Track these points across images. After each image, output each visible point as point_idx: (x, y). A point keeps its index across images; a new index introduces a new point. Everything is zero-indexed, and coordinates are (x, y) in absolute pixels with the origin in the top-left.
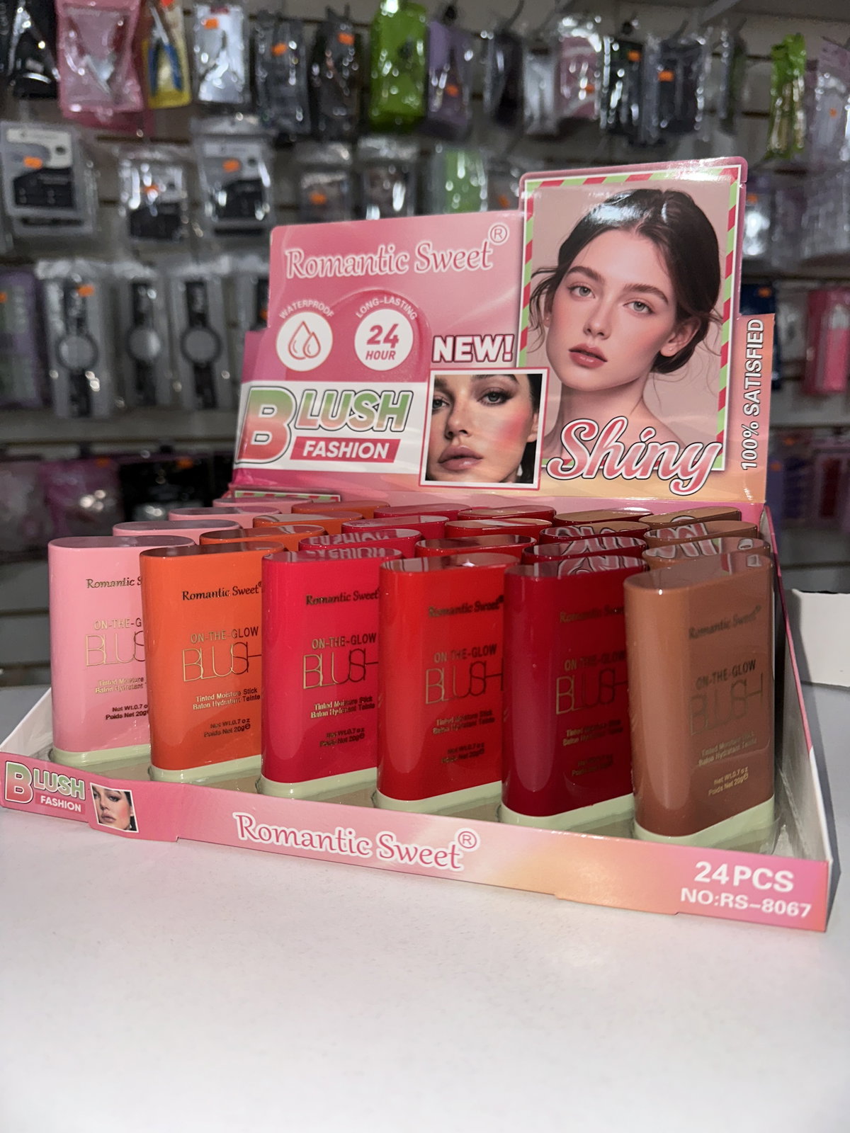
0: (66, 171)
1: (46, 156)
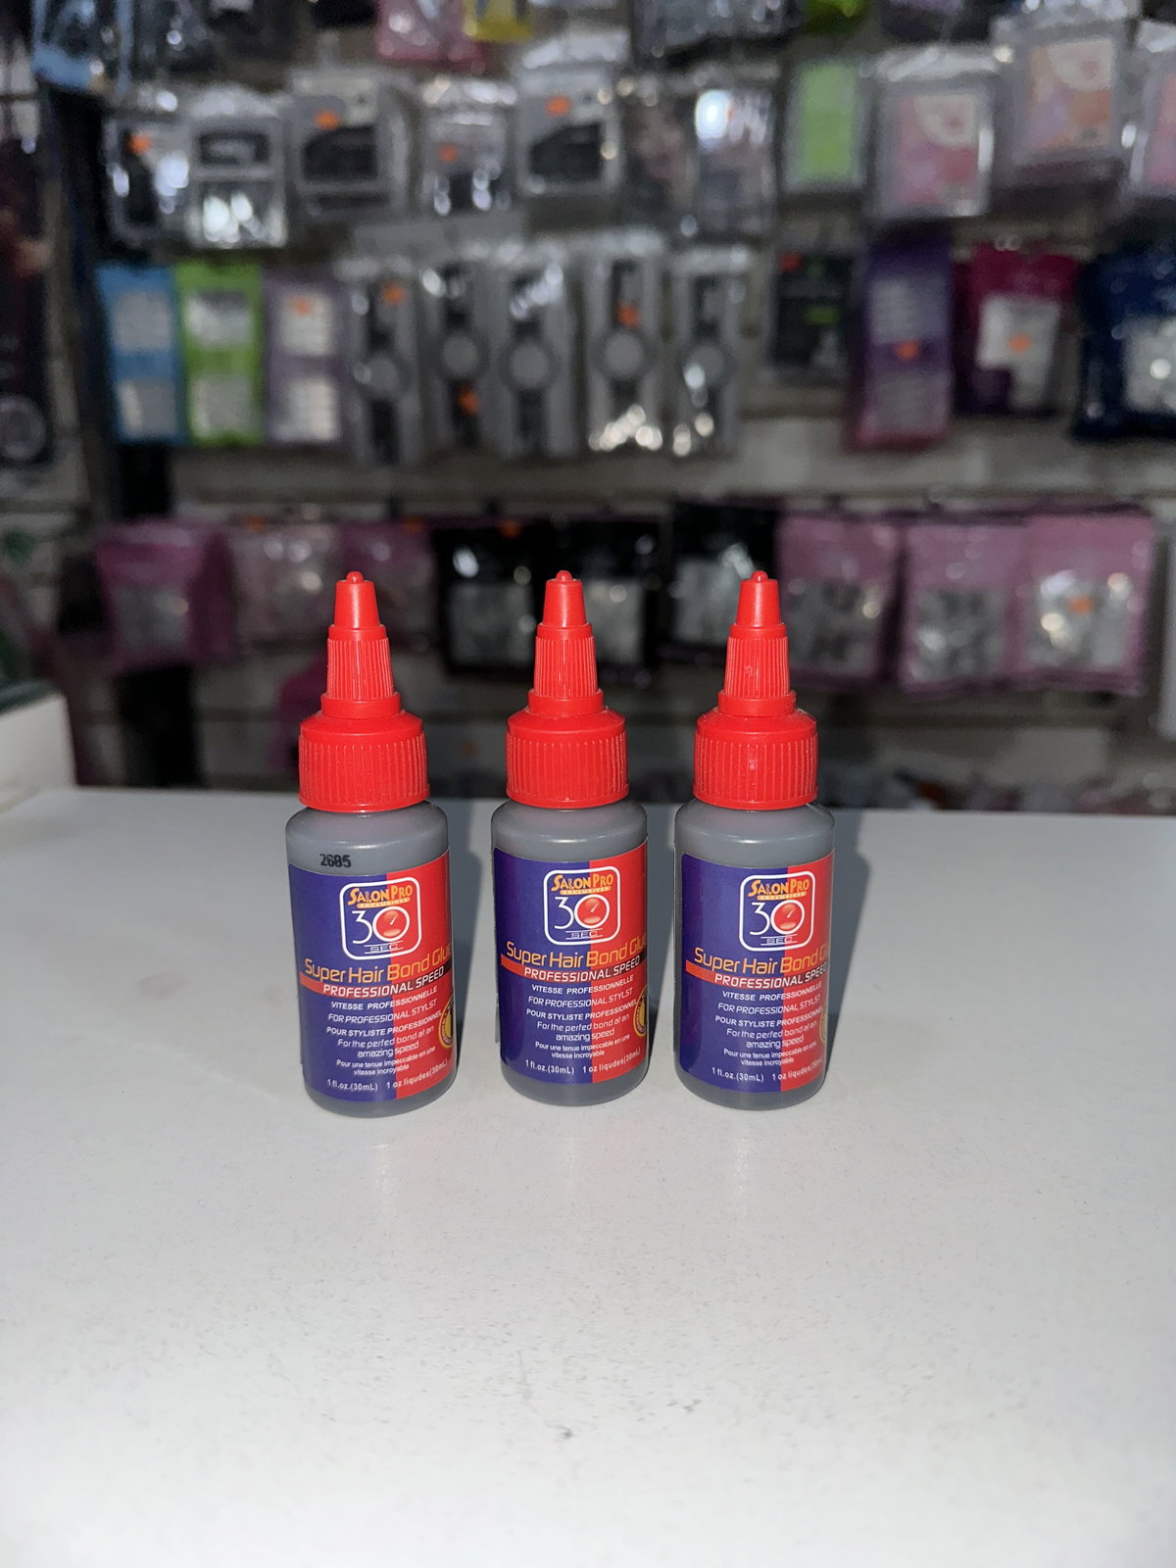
0: (367, 130)
1: (343, 110)
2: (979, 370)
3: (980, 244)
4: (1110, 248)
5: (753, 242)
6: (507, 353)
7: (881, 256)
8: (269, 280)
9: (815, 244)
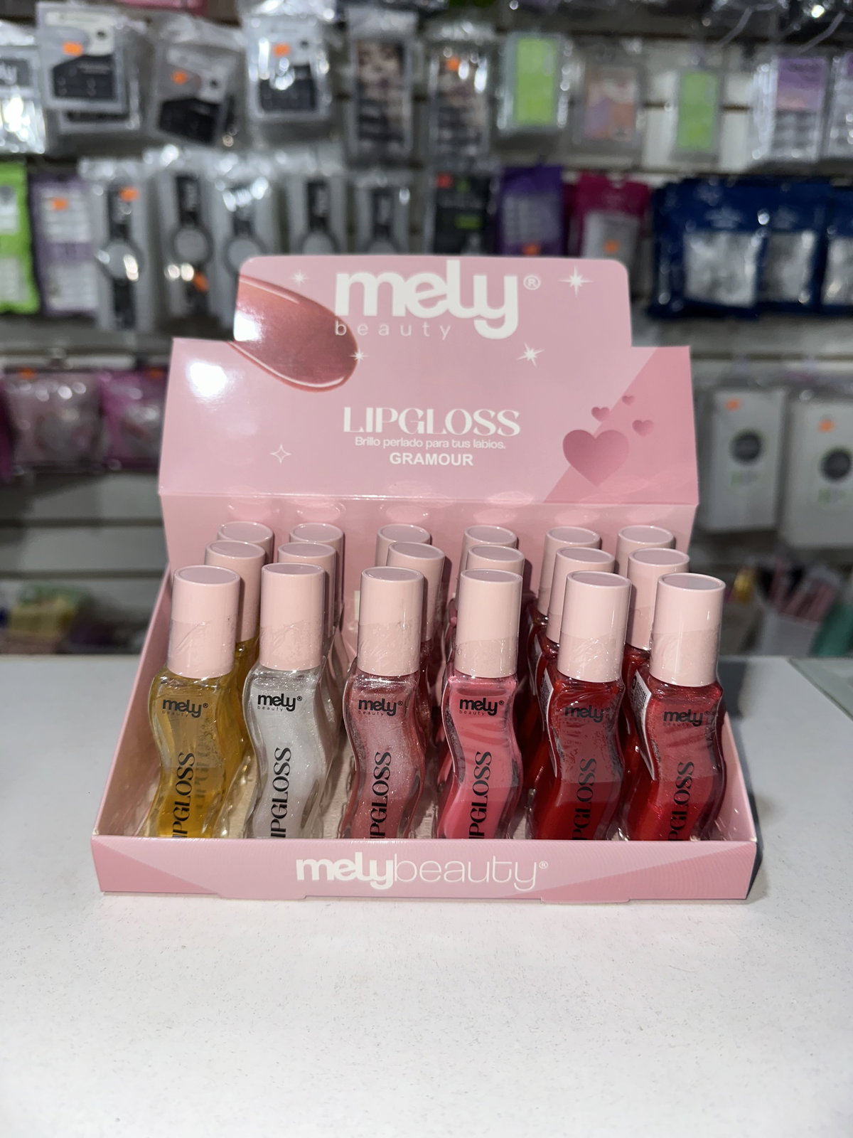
0: (107, 59)
1: (87, 42)
3: (584, 172)
4: (675, 179)
5: (414, 164)
6: (228, 244)
7: (512, 177)
8: (31, 180)
9: (462, 167)
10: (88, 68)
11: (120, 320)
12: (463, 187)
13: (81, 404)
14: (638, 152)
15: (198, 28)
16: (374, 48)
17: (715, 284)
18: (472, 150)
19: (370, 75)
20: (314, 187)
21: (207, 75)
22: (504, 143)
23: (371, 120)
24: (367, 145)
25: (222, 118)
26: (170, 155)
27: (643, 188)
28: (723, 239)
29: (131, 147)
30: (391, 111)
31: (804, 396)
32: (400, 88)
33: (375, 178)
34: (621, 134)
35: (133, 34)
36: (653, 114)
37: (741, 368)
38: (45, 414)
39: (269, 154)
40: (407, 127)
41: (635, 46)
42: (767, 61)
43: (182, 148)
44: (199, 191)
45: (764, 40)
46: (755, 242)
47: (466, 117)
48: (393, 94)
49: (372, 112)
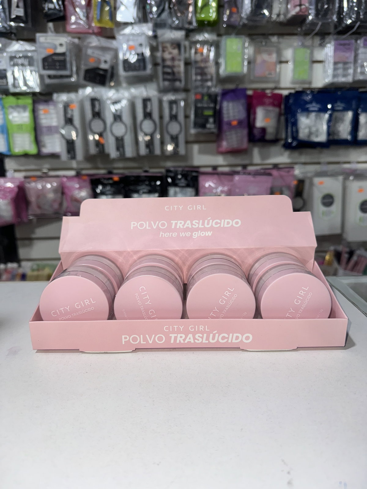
0: (63, 54)
1: (55, 48)
2: (256, 128)
3: (255, 90)
4: (293, 91)
5: (186, 90)
6: (112, 125)
7: (225, 94)
8: (34, 102)
9: (205, 90)
10: (56, 58)
11: (69, 156)
12: (206, 98)
13: (55, 190)
14: (278, 82)
15: (99, 40)
16: (168, 45)
17: (310, 134)
18: (209, 84)
19: (167, 56)
20: (146, 101)
21: (103, 59)
22: (222, 81)
23: (168, 74)
24: (167, 83)
25: (109, 75)
26: (89, 90)
27: (281, 95)
28: (313, 115)
29: (73, 88)
30: (176, 70)
31: (351, 178)
32: (180, 60)
33: (171, 97)
34: (270, 74)
35: (74, 44)
36: (283, 65)
37: (325, 168)
38: (41, 194)
39: (128, 89)
40: (182, 75)
41: (274, 39)
42: (330, 43)
43: (93, 87)
44: (100, 105)
45: (329, 34)
46: (327, 116)
47: (206, 70)
48: (176, 63)
49: (169, 70)
